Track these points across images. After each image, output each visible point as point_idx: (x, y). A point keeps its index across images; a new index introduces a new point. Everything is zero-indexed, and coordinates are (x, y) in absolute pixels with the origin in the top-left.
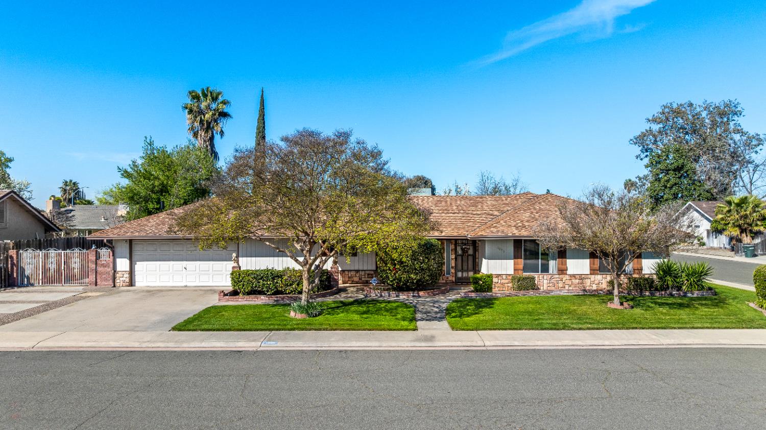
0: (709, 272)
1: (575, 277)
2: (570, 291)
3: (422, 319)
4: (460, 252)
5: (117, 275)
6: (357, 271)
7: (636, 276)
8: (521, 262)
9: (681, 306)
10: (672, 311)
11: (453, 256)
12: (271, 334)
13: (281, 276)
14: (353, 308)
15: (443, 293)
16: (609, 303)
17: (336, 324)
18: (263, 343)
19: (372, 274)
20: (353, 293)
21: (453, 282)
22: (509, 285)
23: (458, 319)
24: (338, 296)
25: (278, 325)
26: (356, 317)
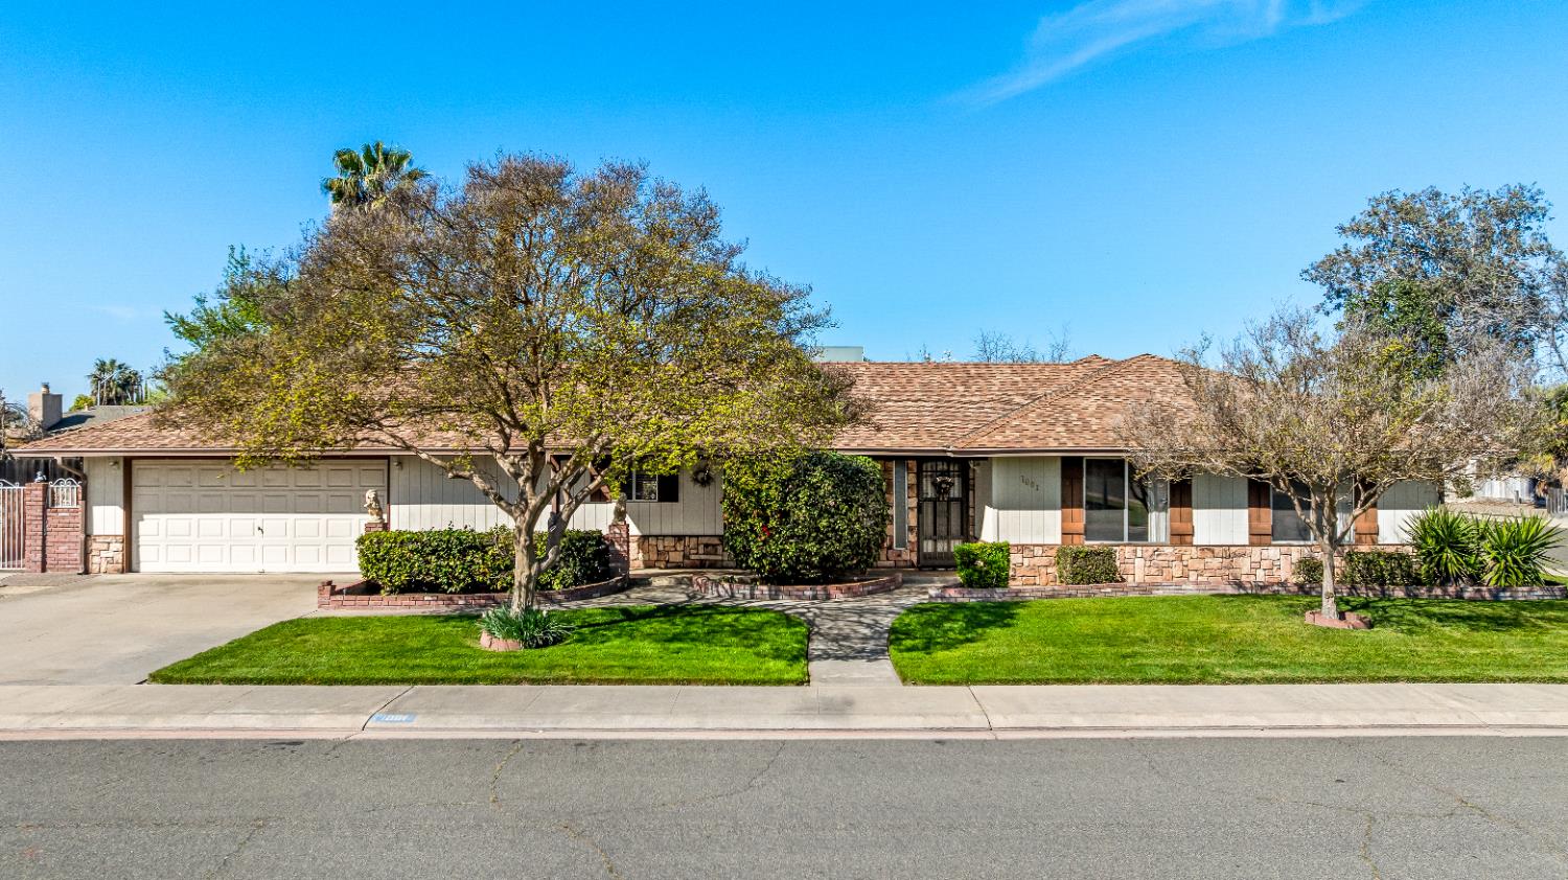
0: (1551, 540)
1: (1213, 552)
2: (1203, 586)
3: (826, 656)
4: (929, 492)
5: (94, 546)
6: (680, 538)
7: (1364, 548)
8: (1080, 515)
9: (1498, 623)
10: (1478, 636)
11: (913, 502)
12: (410, 692)
13: (484, 547)
14: (647, 627)
15: (885, 589)
16: (1308, 613)
17: (591, 667)
18: (374, 718)
19: (714, 546)
20: (664, 588)
21: (913, 566)
22: (1050, 570)
23: (921, 654)
24: (622, 596)
25: (434, 667)
26: (649, 648)
